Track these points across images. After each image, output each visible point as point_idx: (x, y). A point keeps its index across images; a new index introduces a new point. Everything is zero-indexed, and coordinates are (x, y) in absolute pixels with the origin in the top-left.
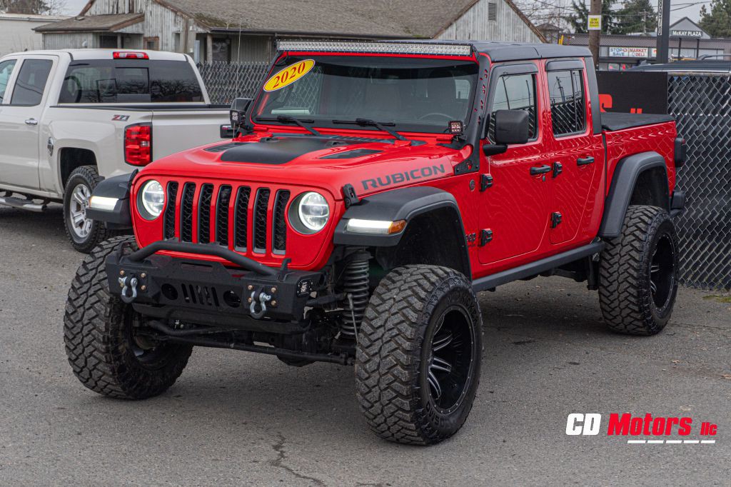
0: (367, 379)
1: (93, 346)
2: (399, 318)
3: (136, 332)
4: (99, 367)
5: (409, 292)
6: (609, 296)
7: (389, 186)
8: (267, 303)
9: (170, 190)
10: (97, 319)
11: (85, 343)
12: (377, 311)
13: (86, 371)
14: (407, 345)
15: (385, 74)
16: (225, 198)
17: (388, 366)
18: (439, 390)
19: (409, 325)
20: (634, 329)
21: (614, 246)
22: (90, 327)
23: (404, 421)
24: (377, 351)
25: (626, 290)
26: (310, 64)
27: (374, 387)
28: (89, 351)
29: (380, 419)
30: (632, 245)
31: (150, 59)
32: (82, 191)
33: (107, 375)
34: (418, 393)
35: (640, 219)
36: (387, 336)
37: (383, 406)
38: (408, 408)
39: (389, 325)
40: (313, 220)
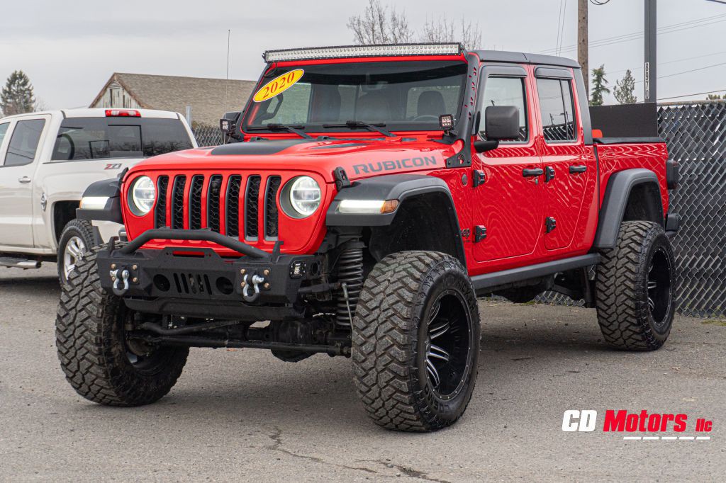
0: (363, 361)
1: (86, 348)
2: (394, 298)
3: (129, 336)
4: (92, 370)
5: (404, 273)
6: (607, 310)
7: (380, 173)
8: (260, 285)
9: (161, 184)
10: (90, 320)
11: (77, 346)
12: (372, 294)
13: (79, 375)
14: (403, 324)
15: (375, 79)
16: (216, 187)
17: (385, 347)
18: (437, 378)
19: (405, 305)
20: (633, 344)
21: (610, 259)
22: (83, 328)
23: (402, 403)
24: (372, 332)
25: (623, 303)
26: (299, 73)
27: (371, 369)
28: (82, 354)
29: (378, 404)
30: (627, 257)
31: (142, 116)
32: (76, 244)
33: (101, 377)
34: (416, 374)
35: (635, 232)
36: (383, 318)
37: (381, 389)
38: (406, 390)
39: (385, 305)
40: (305, 205)
